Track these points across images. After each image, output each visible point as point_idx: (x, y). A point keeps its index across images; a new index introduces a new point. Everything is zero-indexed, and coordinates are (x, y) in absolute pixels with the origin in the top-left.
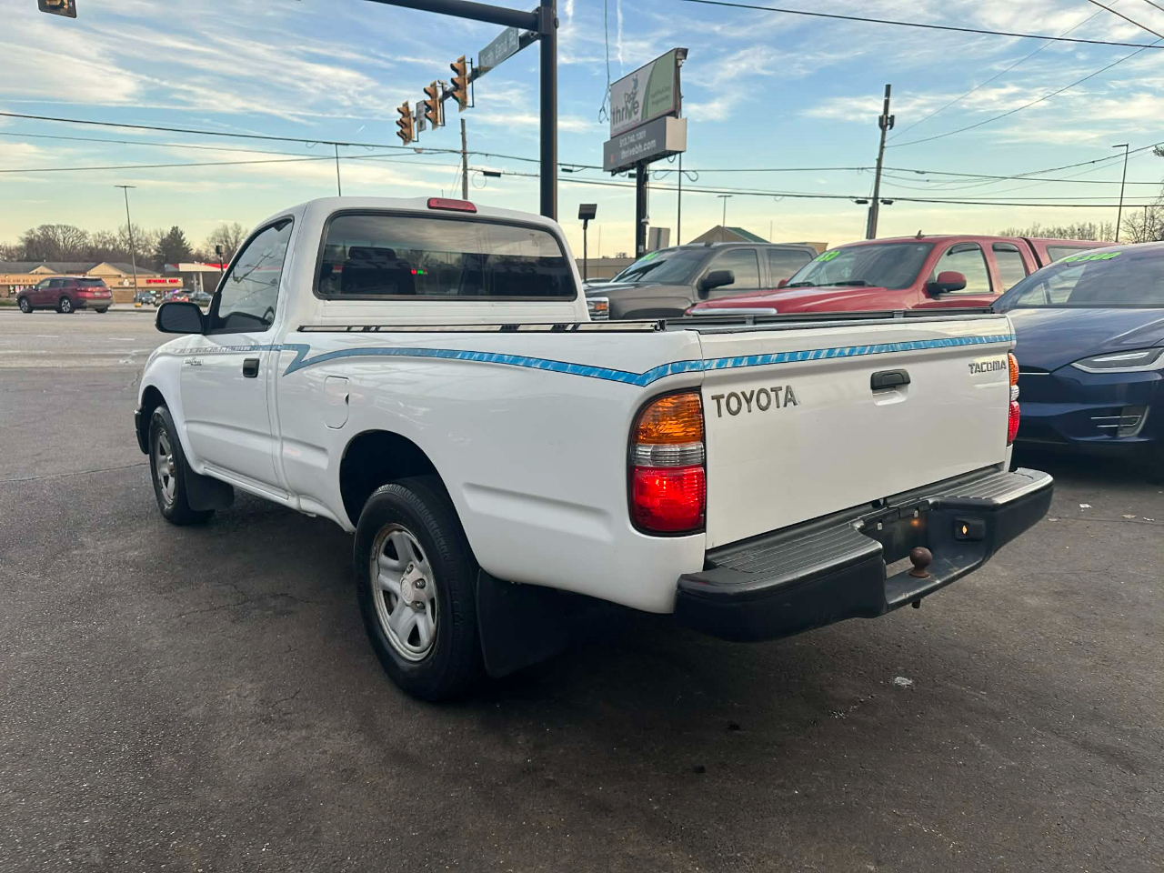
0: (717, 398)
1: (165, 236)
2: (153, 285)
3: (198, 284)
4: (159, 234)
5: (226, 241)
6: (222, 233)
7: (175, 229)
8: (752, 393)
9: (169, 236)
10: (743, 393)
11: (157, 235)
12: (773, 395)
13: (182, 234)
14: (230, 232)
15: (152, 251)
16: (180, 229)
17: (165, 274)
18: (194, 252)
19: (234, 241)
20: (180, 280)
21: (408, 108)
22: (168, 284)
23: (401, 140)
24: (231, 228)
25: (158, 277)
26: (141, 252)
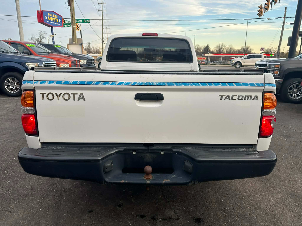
0: (43, 94)
1: (205, 47)
2: (199, 59)
3: (209, 59)
4: (204, 46)
5: (219, 48)
6: (218, 46)
7: (208, 45)
8: (61, 94)
9: (206, 47)
10: (56, 94)
11: (203, 47)
12: (72, 96)
13: (209, 46)
14: (221, 45)
15: (201, 51)
16: (209, 45)
17: (203, 57)
18: (211, 51)
19: (221, 48)
20: (206, 58)
21: (262, 6)
22: (203, 59)
23: (259, 16)
24: (221, 44)
25: (201, 57)
26: (199, 51)
